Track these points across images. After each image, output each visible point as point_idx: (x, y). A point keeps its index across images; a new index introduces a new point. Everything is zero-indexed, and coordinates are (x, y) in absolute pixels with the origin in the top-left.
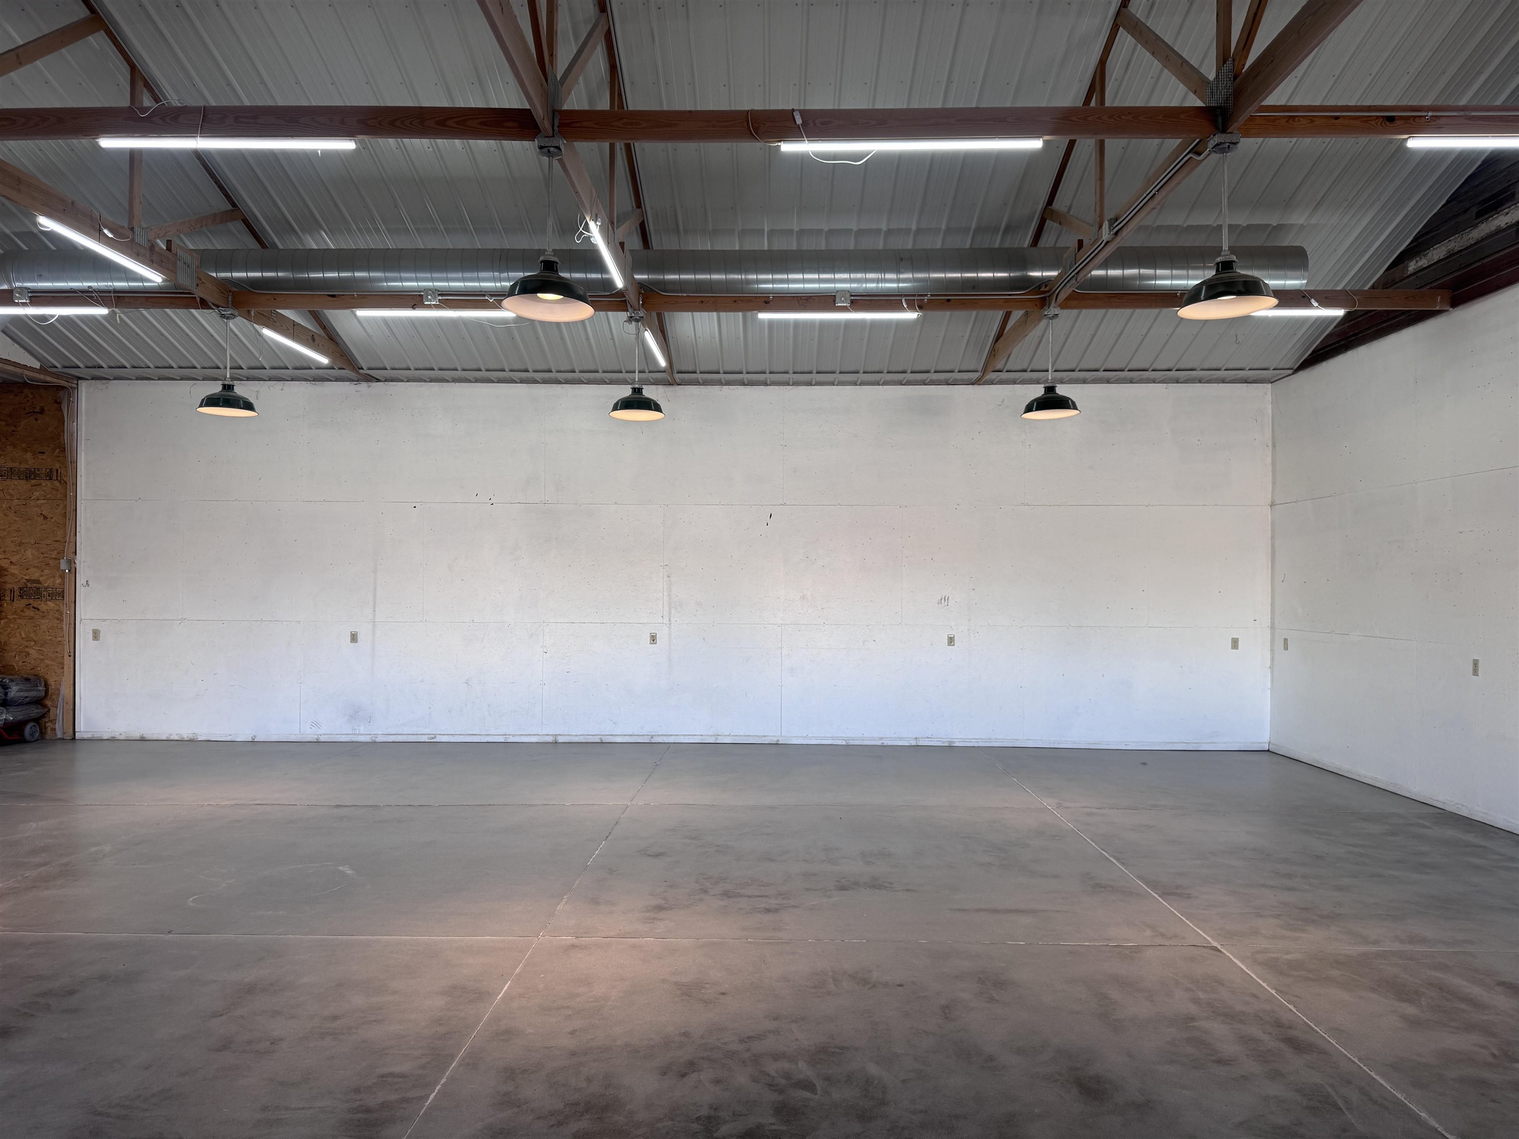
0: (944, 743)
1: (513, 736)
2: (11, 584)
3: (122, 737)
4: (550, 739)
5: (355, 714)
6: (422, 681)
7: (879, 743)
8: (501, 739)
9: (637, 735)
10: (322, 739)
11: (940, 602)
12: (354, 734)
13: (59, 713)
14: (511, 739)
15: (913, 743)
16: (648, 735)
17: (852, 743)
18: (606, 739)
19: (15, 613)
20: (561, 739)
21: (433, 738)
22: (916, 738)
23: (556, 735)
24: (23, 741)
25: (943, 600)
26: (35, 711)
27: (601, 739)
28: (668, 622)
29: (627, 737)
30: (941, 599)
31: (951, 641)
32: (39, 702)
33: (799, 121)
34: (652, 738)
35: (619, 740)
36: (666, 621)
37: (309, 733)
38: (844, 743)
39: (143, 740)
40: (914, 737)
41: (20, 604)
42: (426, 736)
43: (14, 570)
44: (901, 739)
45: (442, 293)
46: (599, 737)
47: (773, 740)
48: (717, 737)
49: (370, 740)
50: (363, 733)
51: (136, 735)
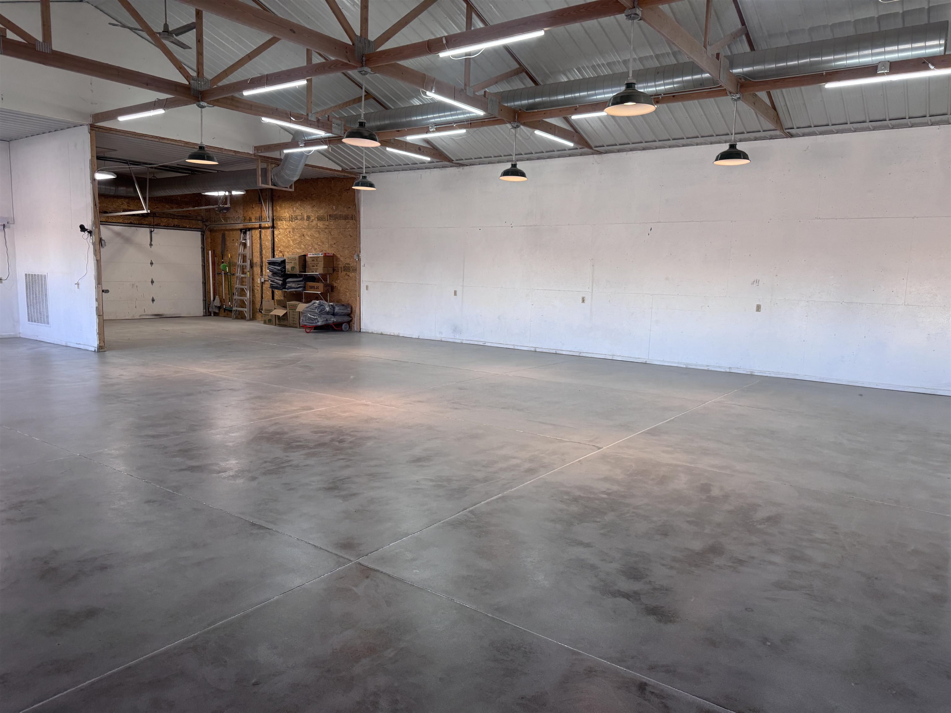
0: (748, 372)
1: (517, 346)
2: (341, 265)
3: (375, 333)
4: (533, 349)
5: (456, 329)
6: (481, 316)
7: (706, 368)
8: (512, 347)
9: (573, 351)
10: (443, 340)
11: (753, 284)
12: (455, 339)
13: (356, 319)
14: (516, 348)
15: (728, 370)
16: (578, 352)
17: (690, 367)
18: (558, 352)
19: (342, 277)
20: (538, 350)
21: (485, 344)
22: (730, 368)
23: (536, 348)
24: (341, 330)
25: (755, 282)
26: (346, 319)
27: (556, 351)
28: (591, 291)
29: (568, 352)
31: (758, 308)
32: (349, 315)
33: (444, 42)
34: (580, 353)
35: (564, 353)
37: (438, 337)
38: (684, 366)
39: (382, 334)
41: (344, 273)
42: (482, 343)
43: (342, 259)
44: (720, 367)
45: (436, 124)
46: (555, 350)
47: (644, 361)
48: (614, 356)
49: (460, 342)
50: (458, 338)
51: (380, 332)
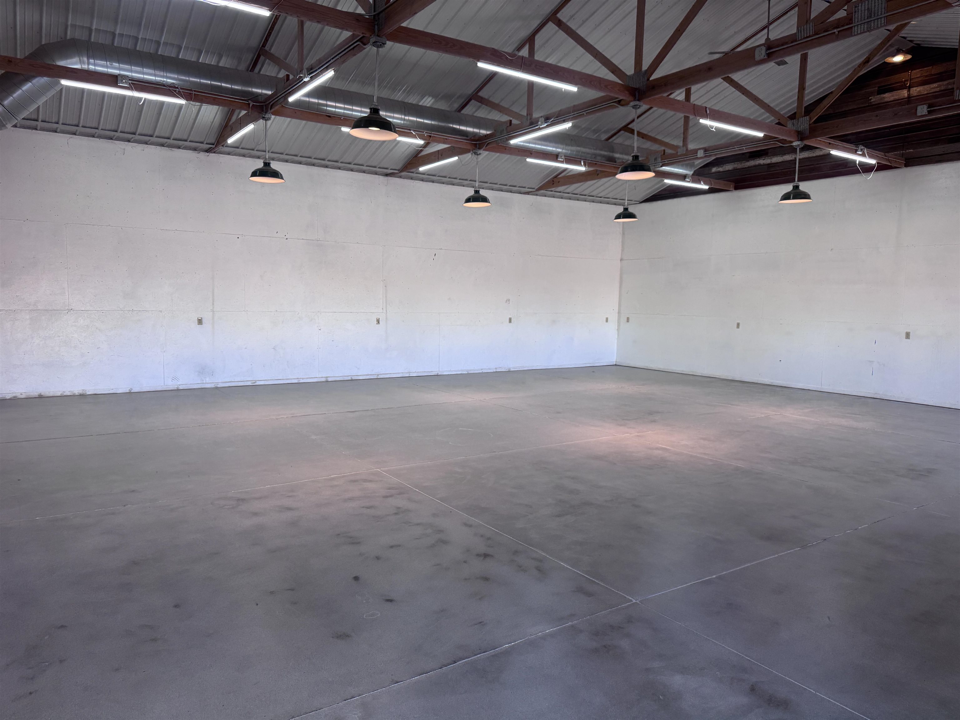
0: (507, 369)
1: (303, 379)
3: (23, 396)
4: (324, 380)
5: (202, 370)
6: (246, 348)
7: (481, 372)
8: (296, 381)
9: (371, 375)
10: (181, 387)
11: (506, 302)
12: (203, 383)
14: (302, 381)
15: (495, 371)
16: (376, 374)
17: (470, 372)
18: (354, 378)
20: (330, 379)
21: (254, 383)
22: (496, 368)
23: (327, 377)
27: (351, 378)
28: (386, 312)
29: (365, 376)
30: (507, 300)
31: (510, 320)
34: (378, 376)
35: (361, 378)
36: (384, 311)
37: (171, 384)
38: (466, 373)
39: (40, 397)
40: (495, 368)
42: (250, 382)
44: (489, 369)
47: (436, 373)
49: (214, 387)
50: (209, 382)
51: (36, 394)
